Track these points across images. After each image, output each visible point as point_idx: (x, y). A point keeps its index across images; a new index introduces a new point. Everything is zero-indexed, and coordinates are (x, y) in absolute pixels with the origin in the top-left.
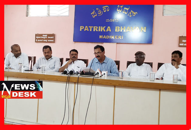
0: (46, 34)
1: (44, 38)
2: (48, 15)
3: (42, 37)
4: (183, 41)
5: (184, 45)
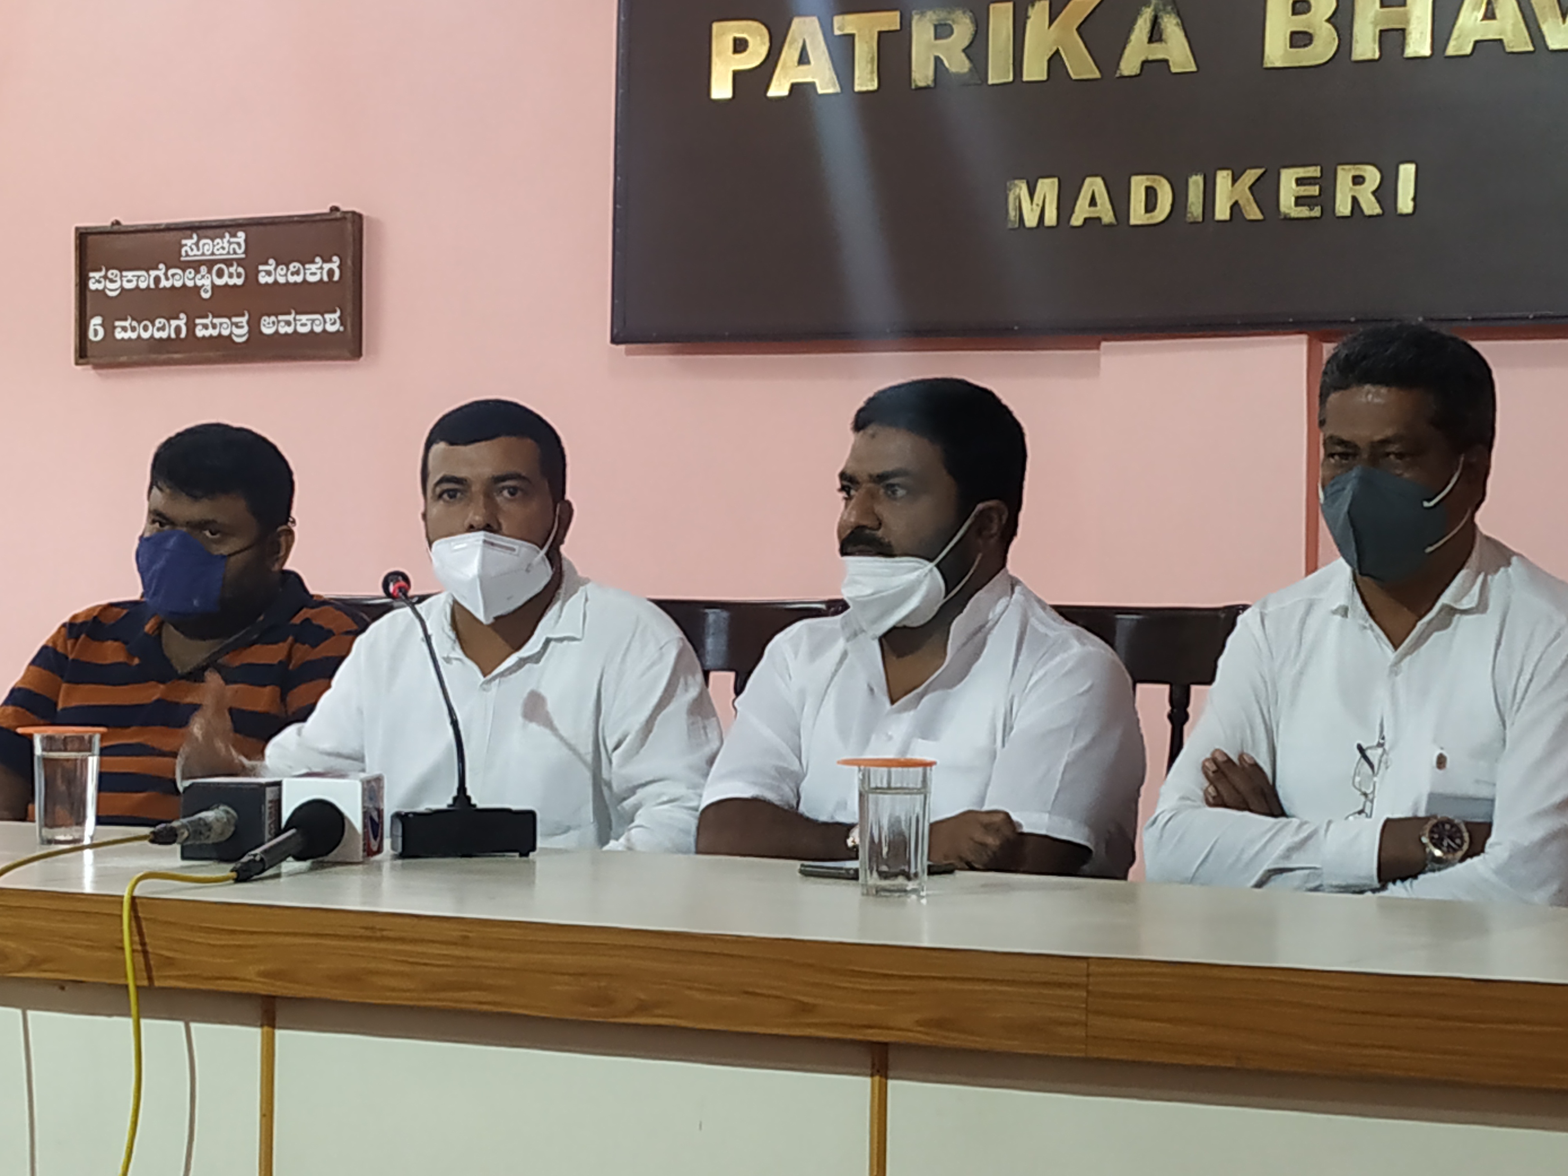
0: (232, 228)
1: (205, 281)
3: (178, 278)
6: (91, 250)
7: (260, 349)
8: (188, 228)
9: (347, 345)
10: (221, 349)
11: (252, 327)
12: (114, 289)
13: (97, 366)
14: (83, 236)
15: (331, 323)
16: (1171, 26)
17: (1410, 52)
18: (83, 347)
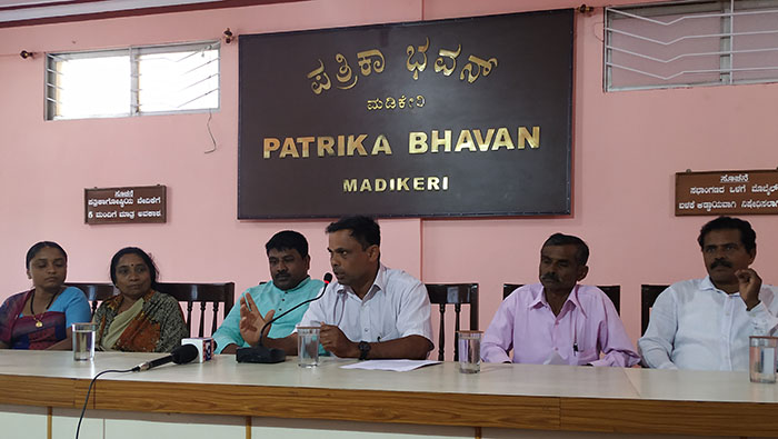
0: (129, 189)
1: (122, 203)
2: (134, 110)
3: (114, 202)
4: (694, 191)
5: (700, 206)
6: (89, 194)
7: (137, 220)
8: (117, 189)
9: (163, 220)
10: (127, 221)
11: (136, 214)
12: (95, 205)
13: (91, 224)
14: (86, 191)
15: (158, 214)
16: (385, 142)
17: (446, 150)
18: (87, 220)
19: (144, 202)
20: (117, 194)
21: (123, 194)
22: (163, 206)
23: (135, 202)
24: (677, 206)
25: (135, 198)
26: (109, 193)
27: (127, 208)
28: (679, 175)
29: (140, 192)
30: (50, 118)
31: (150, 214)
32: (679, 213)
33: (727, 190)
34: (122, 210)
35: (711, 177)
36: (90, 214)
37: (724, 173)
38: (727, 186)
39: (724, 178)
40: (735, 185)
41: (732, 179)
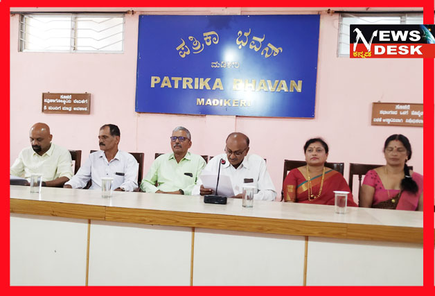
0: (69, 94)
1: (64, 102)
2: (73, 49)
4: (382, 112)
5: (384, 120)
6: (44, 96)
7: (73, 112)
8: (62, 94)
9: (88, 112)
10: (67, 112)
11: (72, 109)
12: (48, 102)
13: (45, 113)
15: (85, 109)
18: (43, 110)
19: (78, 102)
20: (62, 97)
21: (65, 97)
22: (89, 105)
23: (72, 102)
24: (372, 120)
25: (72, 99)
26: (57, 96)
27: (67, 105)
28: (375, 103)
29: (75, 96)
30: (21, 51)
31: (81, 109)
32: (374, 124)
33: (399, 113)
34: (64, 106)
35: (391, 106)
36: (45, 107)
37: (397, 104)
38: (399, 111)
39: (398, 107)
40: (403, 110)
41: (401, 107)
